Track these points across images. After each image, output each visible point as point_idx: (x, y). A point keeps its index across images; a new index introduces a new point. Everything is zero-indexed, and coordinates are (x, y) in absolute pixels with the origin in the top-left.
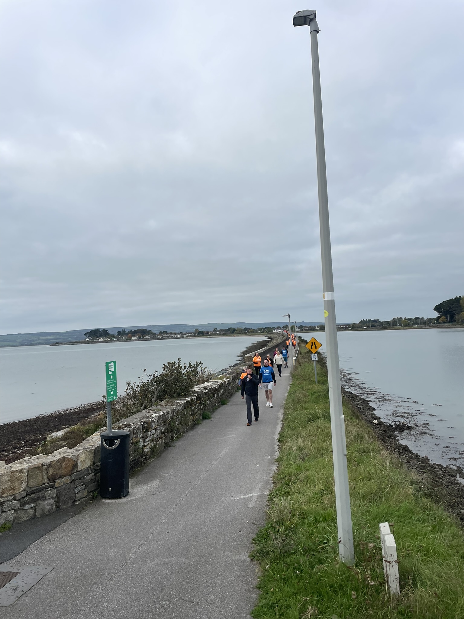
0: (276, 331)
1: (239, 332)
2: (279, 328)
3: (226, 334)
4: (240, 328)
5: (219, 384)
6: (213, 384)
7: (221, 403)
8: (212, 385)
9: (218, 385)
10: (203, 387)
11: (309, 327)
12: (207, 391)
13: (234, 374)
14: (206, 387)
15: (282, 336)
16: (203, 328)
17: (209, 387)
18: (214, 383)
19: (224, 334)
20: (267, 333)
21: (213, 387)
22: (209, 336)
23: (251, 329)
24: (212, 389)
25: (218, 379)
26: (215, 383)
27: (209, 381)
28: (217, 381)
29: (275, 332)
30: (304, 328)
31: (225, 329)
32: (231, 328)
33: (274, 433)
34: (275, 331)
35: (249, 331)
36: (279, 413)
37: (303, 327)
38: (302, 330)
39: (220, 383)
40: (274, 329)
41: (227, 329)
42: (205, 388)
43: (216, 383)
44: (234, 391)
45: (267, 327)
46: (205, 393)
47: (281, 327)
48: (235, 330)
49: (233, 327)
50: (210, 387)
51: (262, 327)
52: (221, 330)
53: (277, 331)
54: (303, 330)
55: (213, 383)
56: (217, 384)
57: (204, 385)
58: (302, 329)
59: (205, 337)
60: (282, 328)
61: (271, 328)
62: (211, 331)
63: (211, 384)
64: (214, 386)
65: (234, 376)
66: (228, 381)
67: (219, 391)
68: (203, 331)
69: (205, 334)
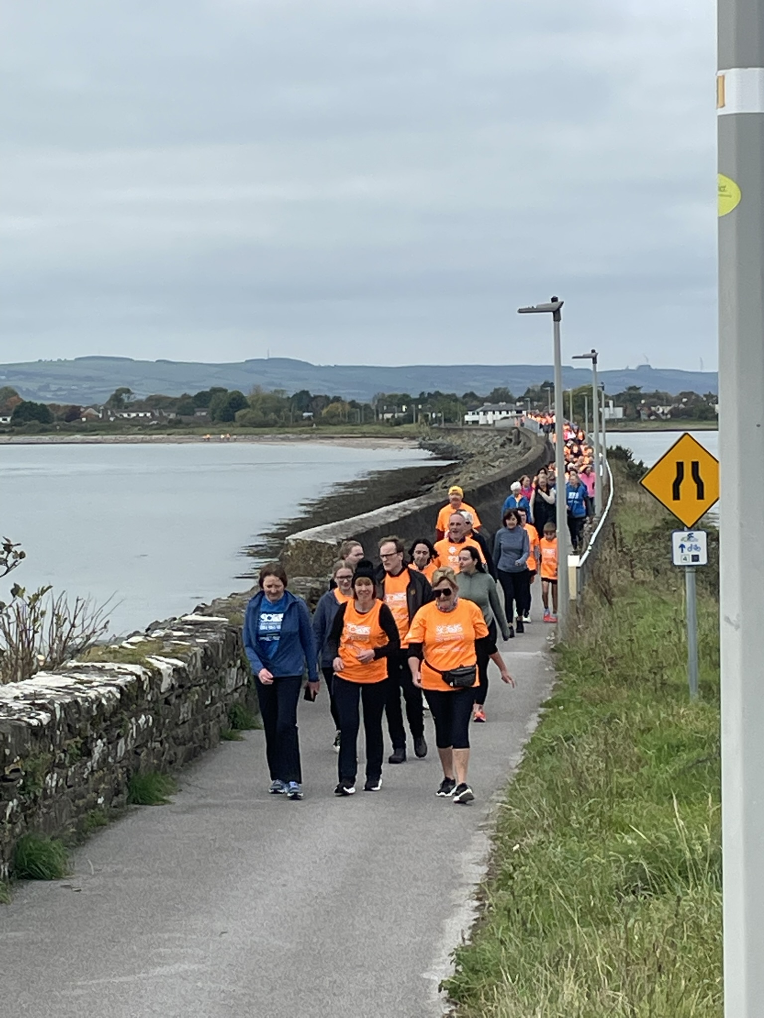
0: (481, 418)
1: (265, 414)
2: (500, 398)
3: (188, 425)
4: (268, 390)
5: (118, 682)
6: (82, 682)
7: (130, 793)
8: (79, 690)
9: (113, 689)
10: (26, 697)
11: (679, 400)
12: (44, 717)
13: (212, 636)
14: (42, 696)
15: (518, 448)
16: (46, 388)
17: (61, 697)
18: (93, 678)
19: (175, 424)
20: (427, 429)
21: (85, 700)
22: (82, 430)
23: (337, 399)
24: (79, 711)
25: (115, 660)
26: (97, 679)
27: (64, 668)
28: (108, 666)
29: (476, 422)
30: (649, 405)
31: (178, 395)
32: (215, 390)
33: (425, 956)
34: (475, 418)
35: (324, 411)
36: (466, 856)
37: (641, 396)
38: (638, 417)
39: (129, 678)
40: (475, 403)
41: (193, 393)
42: (33, 704)
43: (105, 679)
44: (214, 731)
45: (432, 391)
46: (37, 732)
47: (516, 396)
48: (237, 402)
49: (232, 384)
50: (68, 700)
51: (399, 393)
52: (155, 402)
53: (490, 417)
54: (644, 417)
55: (83, 677)
56: (106, 685)
57: (28, 686)
58: (638, 412)
59: (58, 438)
60: (520, 399)
61: (453, 398)
62: (94, 407)
63: (69, 682)
64: (92, 694)
65: (214, 645)
66: (177, 670)
67: (121, 724)
68: (46, 403)
69: (60, 419)
